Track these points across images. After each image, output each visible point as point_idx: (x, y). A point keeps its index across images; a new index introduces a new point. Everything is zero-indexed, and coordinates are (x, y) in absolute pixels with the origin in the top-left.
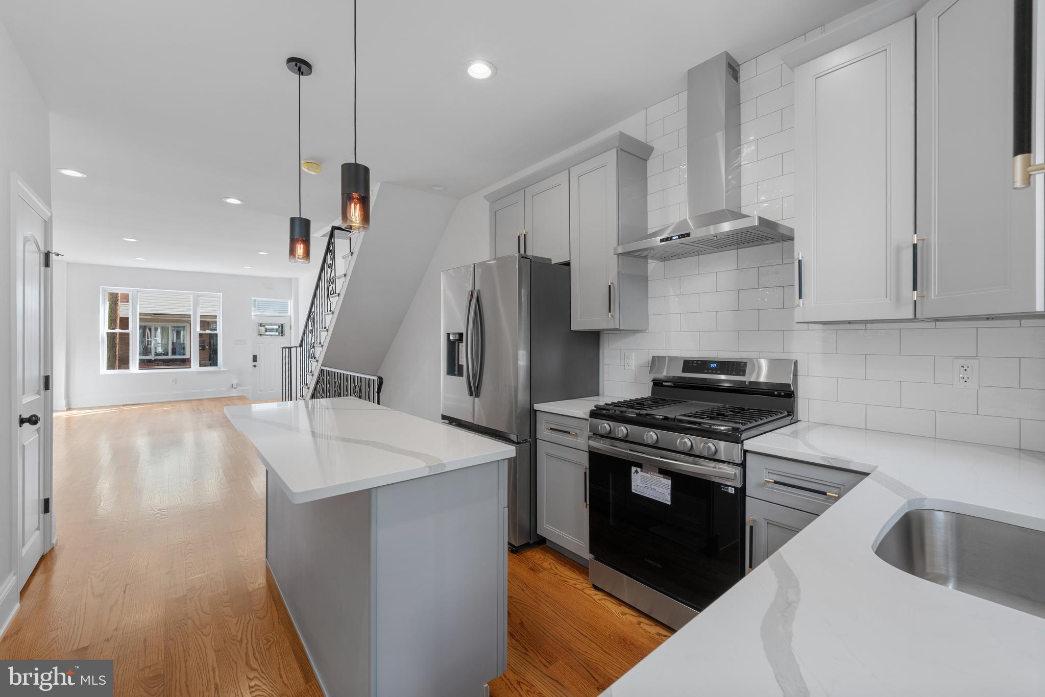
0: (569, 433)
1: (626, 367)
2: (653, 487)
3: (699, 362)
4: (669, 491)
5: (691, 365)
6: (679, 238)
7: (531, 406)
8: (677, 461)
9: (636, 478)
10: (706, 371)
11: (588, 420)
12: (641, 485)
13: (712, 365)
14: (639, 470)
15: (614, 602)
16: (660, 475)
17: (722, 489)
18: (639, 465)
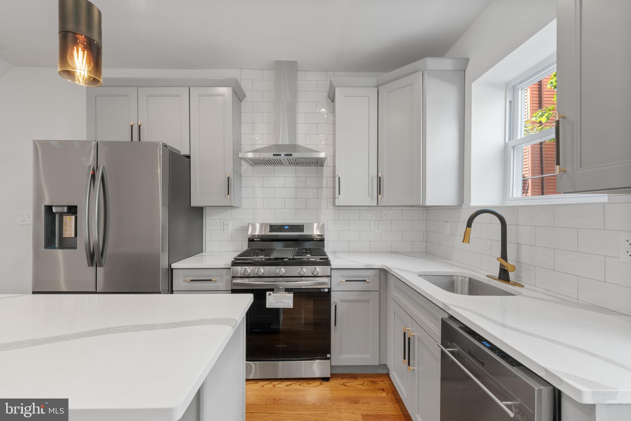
0: (211, 280)
1: (225, 231)
2: (281, 300)
3: (279, 226)
4: (292, 300)
5: (274, 227)
6: (285, 156)
7: (170, 265)
8: (297, 282)
9: (269, 298)
10: (283, 231)
11: (230, 268)
12: (273, 302)
13: (286, 227)
14: (271, 293)
15: (252, 383)
16: (286, 293)
17: (322, 291)
18: (272, 290)
